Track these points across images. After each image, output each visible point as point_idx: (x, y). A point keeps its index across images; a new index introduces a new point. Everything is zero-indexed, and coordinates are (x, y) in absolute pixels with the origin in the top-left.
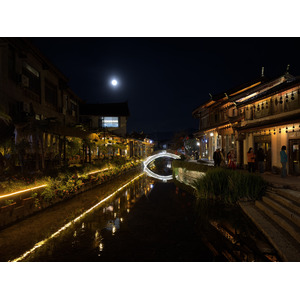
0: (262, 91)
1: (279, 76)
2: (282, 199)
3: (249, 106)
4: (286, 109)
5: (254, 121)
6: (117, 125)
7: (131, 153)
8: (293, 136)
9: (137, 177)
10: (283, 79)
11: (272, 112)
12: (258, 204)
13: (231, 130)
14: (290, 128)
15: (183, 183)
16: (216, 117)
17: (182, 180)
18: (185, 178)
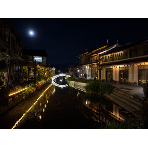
0: (108, 50)
1: (114, 45)
2: (120, 92)
3: (104, 56)
4: (119, 59)
5: (106, 62)
6: (41, 61)
7: (48, 75)
8: (121, 69)
9: (50, 86)
10: (115, 46)
11: (113, 60)
12: (111, 94)
13: (96, 66)
14: (121, 66)
15: (74, 88)
16: (89, 59)
17: (73, 87)
18: (75, 86)
